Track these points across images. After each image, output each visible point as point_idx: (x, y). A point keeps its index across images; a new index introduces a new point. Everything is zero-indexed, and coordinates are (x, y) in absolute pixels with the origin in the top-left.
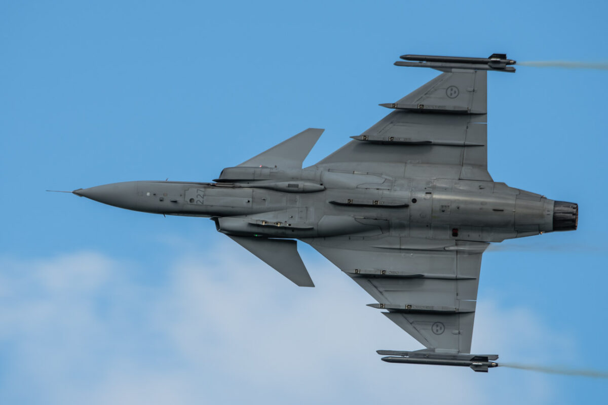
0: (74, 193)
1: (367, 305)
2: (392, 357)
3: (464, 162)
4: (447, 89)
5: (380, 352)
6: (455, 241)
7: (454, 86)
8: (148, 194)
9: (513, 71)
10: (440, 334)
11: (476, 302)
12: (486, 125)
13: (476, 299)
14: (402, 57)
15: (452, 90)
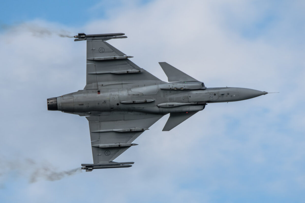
0: (267, 93)
1: (133, 57)
2: (120, 36)
3: (99, 124)
4: (110, 154)
5: (126, 37)
6: (99, 89)
7: (107, 156)
8: (234, 95)
9: (82, 165)
10: (100, 48)
11: (87, 63)
12: (91, 141)
13: (87, 64)
14: (131, 166)
15: (108, 154)
